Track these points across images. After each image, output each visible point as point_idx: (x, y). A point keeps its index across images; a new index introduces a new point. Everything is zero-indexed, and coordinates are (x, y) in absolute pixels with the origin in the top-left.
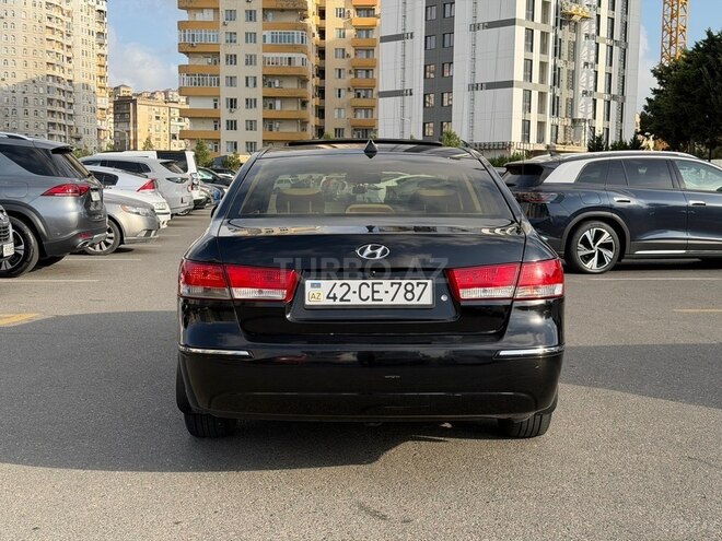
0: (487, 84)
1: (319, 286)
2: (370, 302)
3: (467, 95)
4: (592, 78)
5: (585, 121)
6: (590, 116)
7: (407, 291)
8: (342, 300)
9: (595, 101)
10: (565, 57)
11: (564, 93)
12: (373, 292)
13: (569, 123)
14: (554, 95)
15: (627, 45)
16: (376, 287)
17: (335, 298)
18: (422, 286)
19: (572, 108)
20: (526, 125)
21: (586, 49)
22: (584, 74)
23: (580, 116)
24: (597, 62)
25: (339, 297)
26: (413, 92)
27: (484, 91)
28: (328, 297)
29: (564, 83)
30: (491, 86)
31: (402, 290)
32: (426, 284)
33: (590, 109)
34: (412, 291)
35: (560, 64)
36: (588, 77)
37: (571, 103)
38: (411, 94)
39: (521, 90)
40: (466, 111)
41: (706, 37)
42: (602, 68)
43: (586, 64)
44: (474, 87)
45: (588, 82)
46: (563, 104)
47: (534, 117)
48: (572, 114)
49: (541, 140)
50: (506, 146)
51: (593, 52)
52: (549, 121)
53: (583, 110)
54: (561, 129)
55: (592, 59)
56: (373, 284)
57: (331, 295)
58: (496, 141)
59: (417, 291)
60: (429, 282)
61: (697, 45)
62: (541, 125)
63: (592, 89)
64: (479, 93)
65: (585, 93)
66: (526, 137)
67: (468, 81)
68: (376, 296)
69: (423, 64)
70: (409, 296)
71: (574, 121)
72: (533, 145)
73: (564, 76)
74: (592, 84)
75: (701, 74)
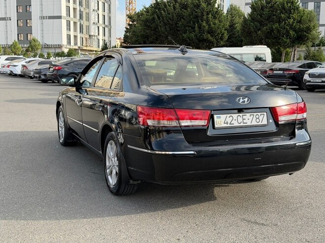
0: (49, 17)
1: (220, 117)
2: (242, 124)
3: (39, 21)
4: (97, 17)
5: (95, 36)
6: (97, 34)
7: (257, 118)
8: (230, 124)
9: (98, 27)
10: (84, 6)
11: (85, 23)
12: (243, 119)
13: (88, 37)
14: (80, 24)
15: (111, 3)
16: (244, 117)
17: (227, 123)
18: (262, 116)
19: (89, 30)
20: (69, 37)
21: (93, 3)
22: (93, 15)
23: (92, 34)
24: (98, 9)
25: (229, 122)
26: (11, 18)
27: (47, 20)
28: (224, 123)
29: (84, 18)
30: (50, 18)
31: (255, 118)
32: (264, 114)
33: (97, 31)
34: (258, 118)
35: (82, 9)
36: (95, 16)
37: (88, 27)
38: (10, 20)
39: (66, 20)
40: (39, 29)
41: (155, 2)
42: (101, 12)
43: (94, 10)
44: (42, 18)
45: (95, 18)
46: (84, 28)
47: (72, 33)
48: (89, 32)
49: (76, 44)
50: (60, 47)
51: (96, 5)
52: (79, 36)
53: (93, 31)
54: (84, 39)
55: (96, 8)
56: (243, 115)
57: (226, 122)
58: (55, 44)
59: (261, 118)
60: (265, 113)
61: (151, 5)
62: (75, 37)
63: (97, 22)
64: (45, 21)
65: (94, 23)
66: (69, 43)
67: (39, 15)
68: (245, 121)
69: (16, 5)
70: (258, 120)
71: (90, 36)
72: (73, 46)
73: (84, 15)
74: (97, 19)
75: (154, 18)
